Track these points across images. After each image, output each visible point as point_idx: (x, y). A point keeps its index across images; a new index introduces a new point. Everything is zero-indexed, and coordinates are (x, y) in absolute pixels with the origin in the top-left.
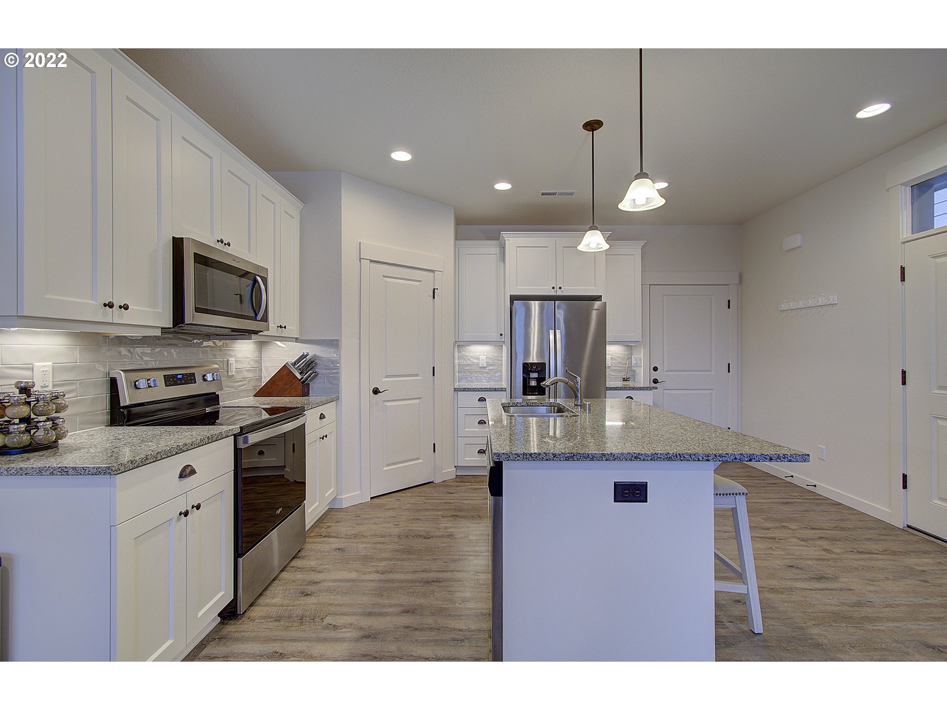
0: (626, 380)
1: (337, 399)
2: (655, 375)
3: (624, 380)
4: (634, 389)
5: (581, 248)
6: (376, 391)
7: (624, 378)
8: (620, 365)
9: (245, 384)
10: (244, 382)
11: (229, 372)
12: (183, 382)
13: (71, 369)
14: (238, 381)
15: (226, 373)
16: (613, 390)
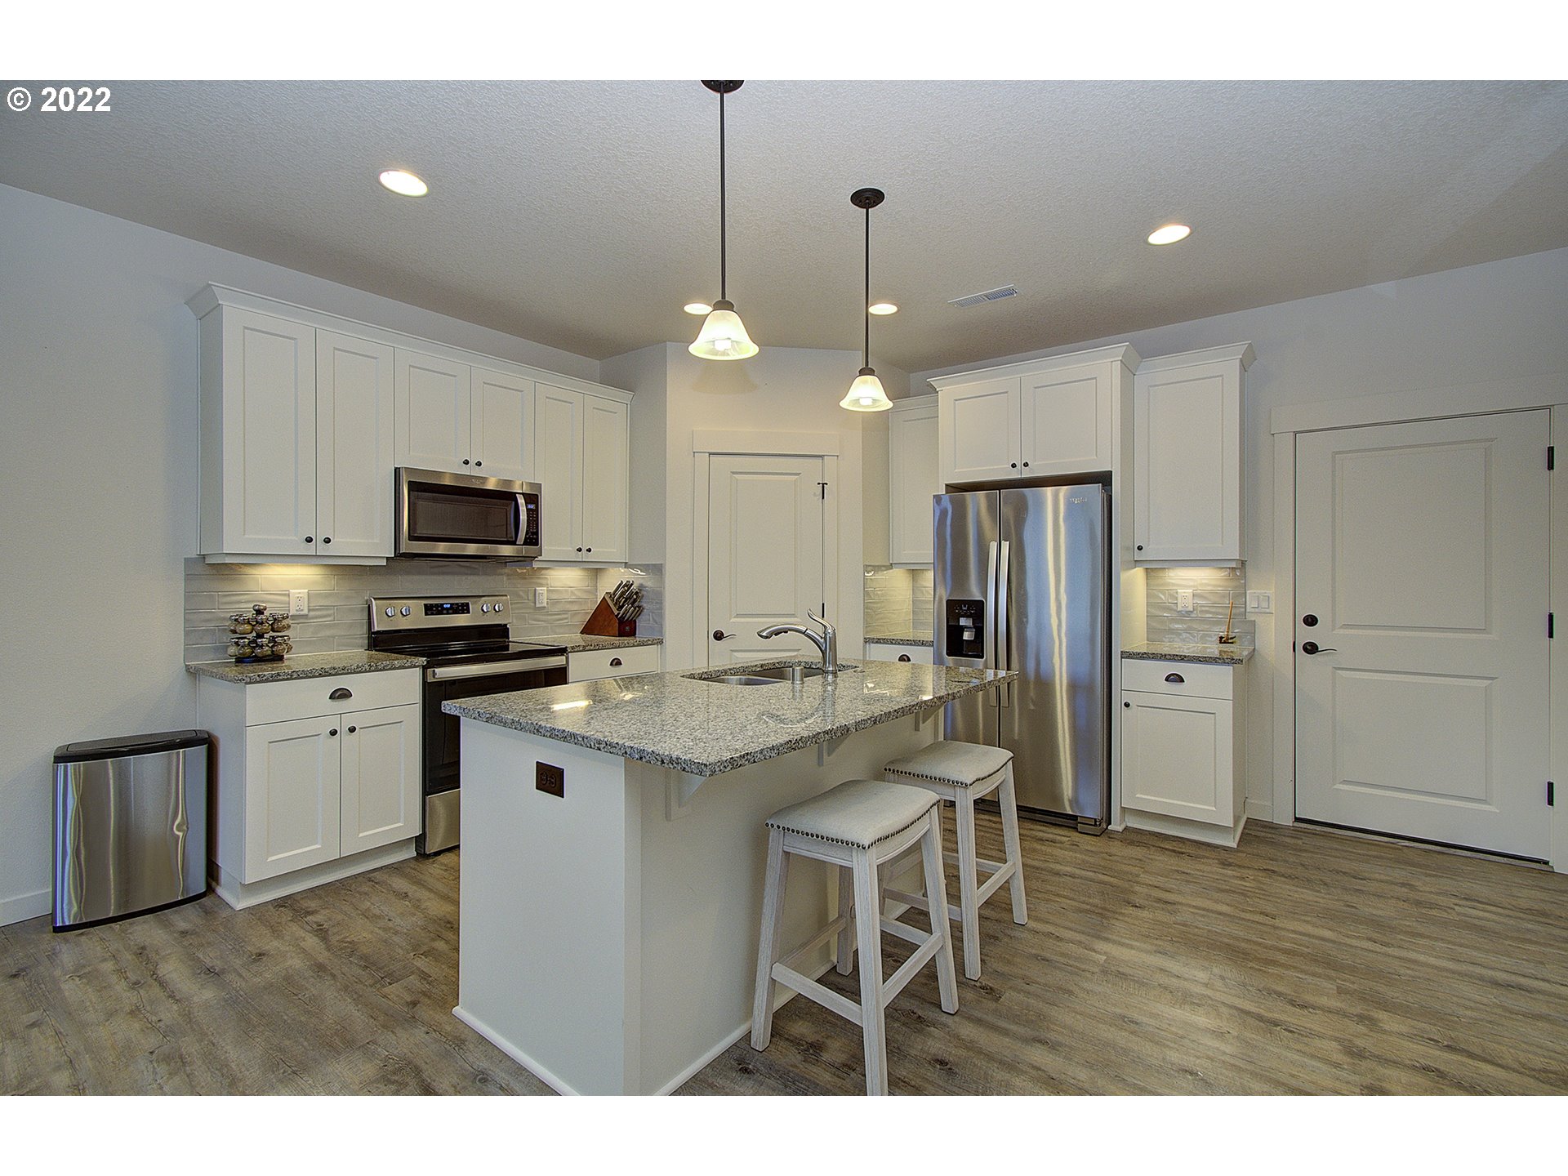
0: (1225, 642)
1: (660, 642)
2: (1308, 634)
3: (1221, 640)
4: (1183, 659)
5: (845, 404)
6: (719, 636)
7: (1221, 638)
8: (1214, 610)
9: (566, 619)
10: (565, 616)
11: (537, 602)
12: (451, 611)
13: (327, 596)
14: (551, 615)
15: (533, 604)
16: (1137, 658)
